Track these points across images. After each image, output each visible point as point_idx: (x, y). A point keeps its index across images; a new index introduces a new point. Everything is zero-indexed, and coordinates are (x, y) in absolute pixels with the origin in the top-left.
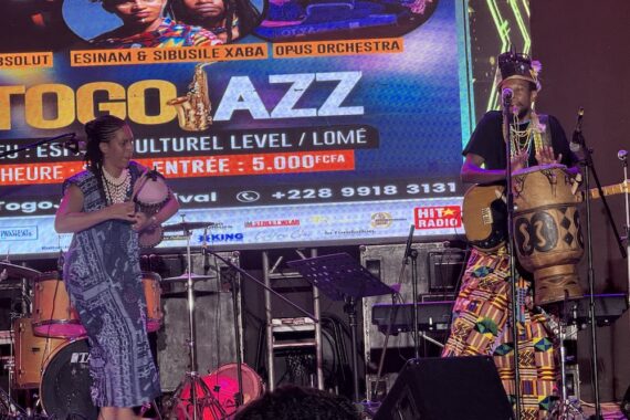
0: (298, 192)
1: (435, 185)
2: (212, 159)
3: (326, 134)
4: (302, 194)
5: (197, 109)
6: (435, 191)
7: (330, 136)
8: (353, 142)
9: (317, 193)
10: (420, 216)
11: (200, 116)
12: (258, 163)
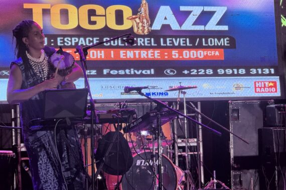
0: (196, 71)
1: (264, 70)
2: (151, 51)
3: (209, 40)
4: (198, 72)
5: (143, 23)
6: (264, 73)
7: (211, 41)
8: (223, 45)
9: (205, 72)
10: (257, 86)
11: (144, 27)
12: (175, 54)
